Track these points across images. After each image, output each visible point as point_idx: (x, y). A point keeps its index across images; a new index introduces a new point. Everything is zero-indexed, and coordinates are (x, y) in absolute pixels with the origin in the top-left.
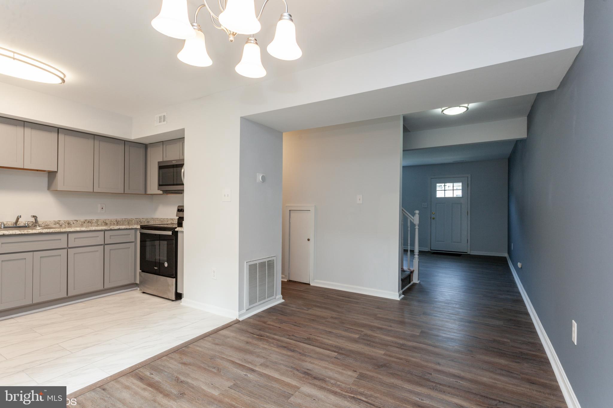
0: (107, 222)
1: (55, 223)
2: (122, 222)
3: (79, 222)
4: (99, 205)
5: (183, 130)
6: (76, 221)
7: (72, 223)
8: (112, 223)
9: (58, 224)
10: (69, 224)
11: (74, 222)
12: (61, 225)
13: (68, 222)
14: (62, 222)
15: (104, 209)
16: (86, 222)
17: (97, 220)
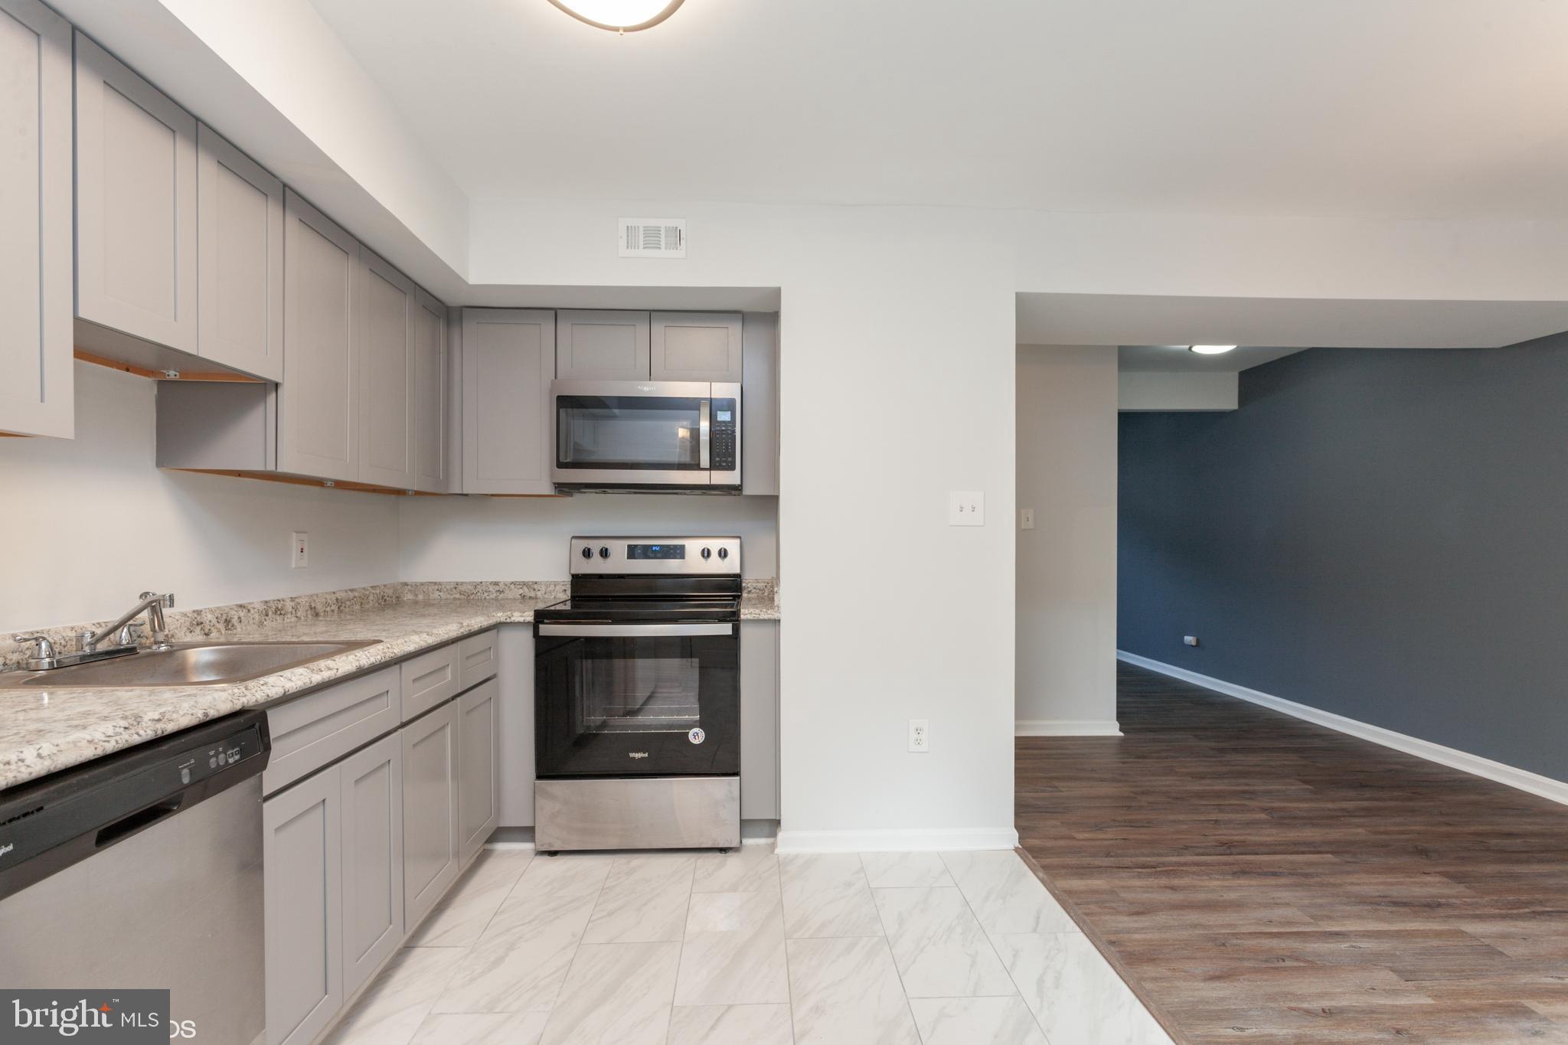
0: (320, 608)
1: (192, 624)
2: (348, 603)
3: (252, 612)
4: (294, 534)
5: (776, 293)
6: (245, 611)
7: (236, 618)
8: (328, 609)
9: (199, 628)
10: (227, 622)
11: (242, 614)
12: (206, 631)
13: (224, 617)
14: (210, 616)
15: (305, 550)
16: (270, 613)
17: (292, 600)
